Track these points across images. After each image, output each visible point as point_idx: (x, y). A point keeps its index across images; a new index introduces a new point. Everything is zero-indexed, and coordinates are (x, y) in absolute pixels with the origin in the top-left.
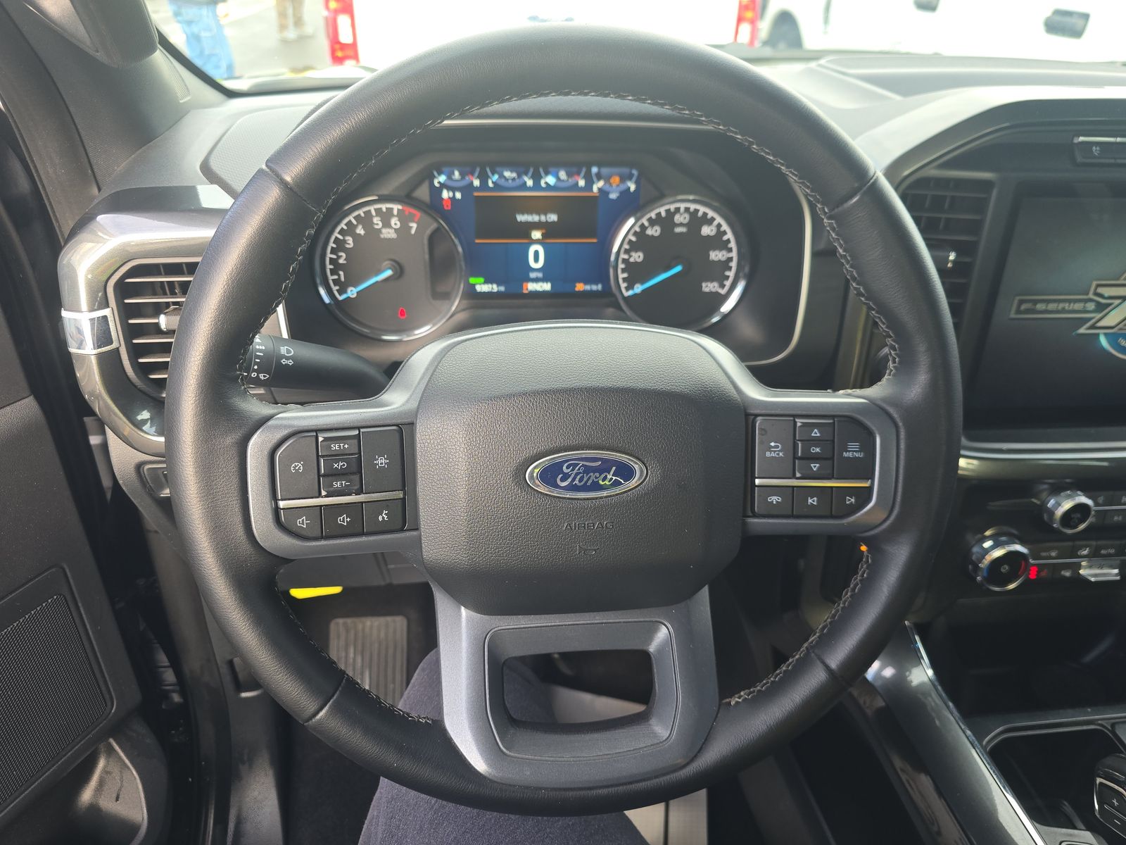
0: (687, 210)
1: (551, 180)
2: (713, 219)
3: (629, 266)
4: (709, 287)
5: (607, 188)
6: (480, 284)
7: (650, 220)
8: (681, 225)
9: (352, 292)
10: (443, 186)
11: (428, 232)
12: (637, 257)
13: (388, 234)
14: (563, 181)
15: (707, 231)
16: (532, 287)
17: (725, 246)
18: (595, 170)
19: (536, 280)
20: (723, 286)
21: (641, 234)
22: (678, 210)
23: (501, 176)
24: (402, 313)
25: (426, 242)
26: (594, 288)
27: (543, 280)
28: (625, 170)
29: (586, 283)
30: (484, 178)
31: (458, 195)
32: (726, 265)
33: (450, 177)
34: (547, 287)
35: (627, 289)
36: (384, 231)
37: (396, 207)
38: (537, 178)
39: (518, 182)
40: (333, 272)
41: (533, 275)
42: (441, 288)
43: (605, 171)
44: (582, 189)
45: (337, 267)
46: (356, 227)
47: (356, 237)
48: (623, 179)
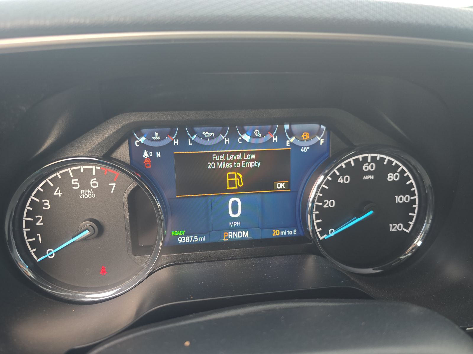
0: (374, 159)
1: (246, 138)
2: (397, 166)
3: (323, 213)
4: (396, 227)
5: (298, 143)
6: (182, 236)
7: (340, 170)
8: (369, 173)
9: (50, 254)
10: (143, 147)
11: (128, 191)
12: (330, 204)
13: (87, 194)
14: (258, 137)
15: (391, 177)
16: (231, 235)
17: (408, 191)
18: (287, 127)
19: (235, 229)
20: (407, 226)
21: (333, 183)
22: (365, 159)
23: (201, 136)
24: (104, 271)
25: (126, 200)
26: (290, 233)
27: (242, 228)
28: (315, 126)
29: (282, 228)
30: (183, 137)
31: (158, 155)
32: (409, 207)
33: (149, 138)
34: (246, 234)
35: (322, 234)
36: (82, 191)
37: (94, 168)
38: (233, 136)
39: (216, 141)
40: (29, 236)
41: (232, 225)
42: (143, 242)
43: (296, 127)
44: (276, 145)
45: (34, 231)
46: (54, 188)
47: (54, 200)
48: (312, 134)
